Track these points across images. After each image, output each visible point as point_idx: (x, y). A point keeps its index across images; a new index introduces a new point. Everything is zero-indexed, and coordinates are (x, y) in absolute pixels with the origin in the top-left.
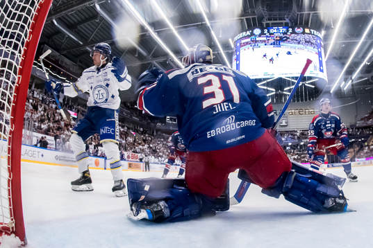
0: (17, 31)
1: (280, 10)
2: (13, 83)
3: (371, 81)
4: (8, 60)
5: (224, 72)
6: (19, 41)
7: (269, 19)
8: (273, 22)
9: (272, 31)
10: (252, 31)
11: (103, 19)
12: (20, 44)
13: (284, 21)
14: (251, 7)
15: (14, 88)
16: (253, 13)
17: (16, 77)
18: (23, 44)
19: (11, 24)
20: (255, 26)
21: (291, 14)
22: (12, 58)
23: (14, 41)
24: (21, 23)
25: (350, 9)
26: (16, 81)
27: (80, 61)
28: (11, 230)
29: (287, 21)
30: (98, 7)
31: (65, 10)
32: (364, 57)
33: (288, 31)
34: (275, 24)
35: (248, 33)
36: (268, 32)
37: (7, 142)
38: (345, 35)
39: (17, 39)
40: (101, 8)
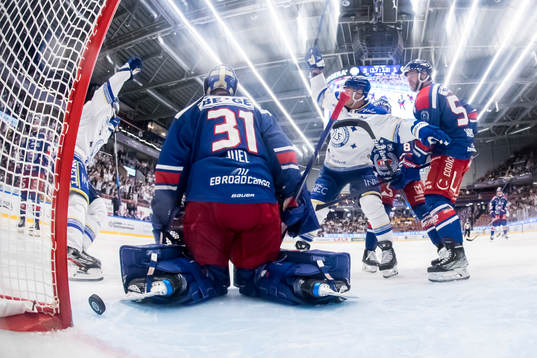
0: (65, 70)
1: (382, 45)
2: (59, 132)
3: (492, 132)
4: (53, 104)
5: (243, 105)
6: (67, 82)
7: (370, 56)
8: (374, 59)
9: (372, 70)
10: (349, 70)
11: (167, 55)
12: (67, 85)
13: (387, 59)
14: (348, 40)
15: (59, 137)
16: (350, 49)
17: (62, 125)
18: (70, 85)
19: (57, 61)
20: (352, 65)
21: (396, 50)
22: (58, 103)
23: (60, 81)
24: (69, 60)
25: (468, 44)
26: (63, 130)
27: (140, 107)
28: (55, 311)
29: (391, 58)
30: (161, 41)
31: (121, 44)
32: (484, 103)
33: (392, 71)
34: (376, 61)
35: (344, 72)
36: (368, 72)
37: (51, 206)
38: (461, 76)
39: (64, 80)
40: (165, 41)
